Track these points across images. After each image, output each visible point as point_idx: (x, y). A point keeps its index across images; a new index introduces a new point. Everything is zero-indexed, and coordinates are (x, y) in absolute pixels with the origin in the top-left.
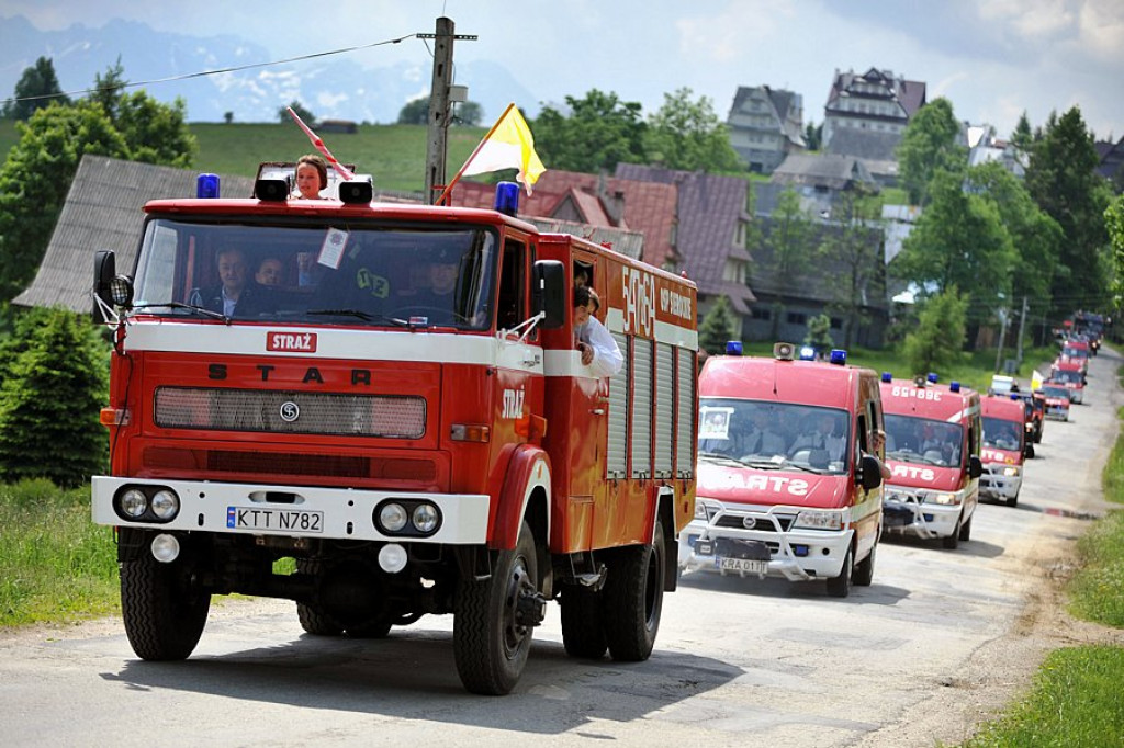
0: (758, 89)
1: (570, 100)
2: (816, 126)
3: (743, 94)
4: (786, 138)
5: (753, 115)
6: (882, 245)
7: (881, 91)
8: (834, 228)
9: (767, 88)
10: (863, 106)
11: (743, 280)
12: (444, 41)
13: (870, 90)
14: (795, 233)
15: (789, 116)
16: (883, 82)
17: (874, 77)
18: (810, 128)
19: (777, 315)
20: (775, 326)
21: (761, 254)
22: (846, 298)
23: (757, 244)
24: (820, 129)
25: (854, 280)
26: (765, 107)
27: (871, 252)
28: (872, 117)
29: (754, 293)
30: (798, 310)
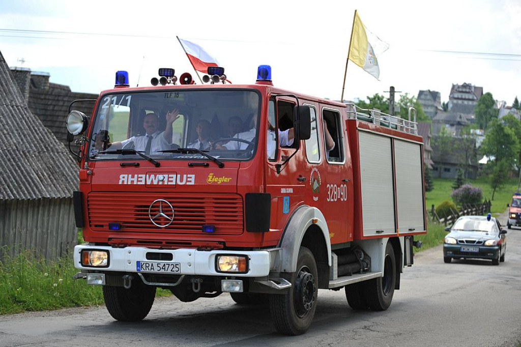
0: (426, 91)
1: (368, 98)
2: (446, 103)
3: (421, 93)
4: (436, 107)
5: (425, 100)
6: (475, 144)
7: (468, 90)
8: (459, 139)
9: (429, 91)
10: (462, 96)
11: (430, 157)
12: (392, 93)
13: (464, 90)
14: (445, 141)
15: (437, 99)
16: (468, 87)
17: (465, 86)
18: (444, 104)
19: (440, 169)
20: (440, 173)
21: (435, 148)
22: (464, 162)
23: (433, 145)
24: (447, 104)
25: (467, 156)
26: (429, 97)
27: (472, 146)
28: (465, 99)
29: (434, 162)
30: (448, 167)
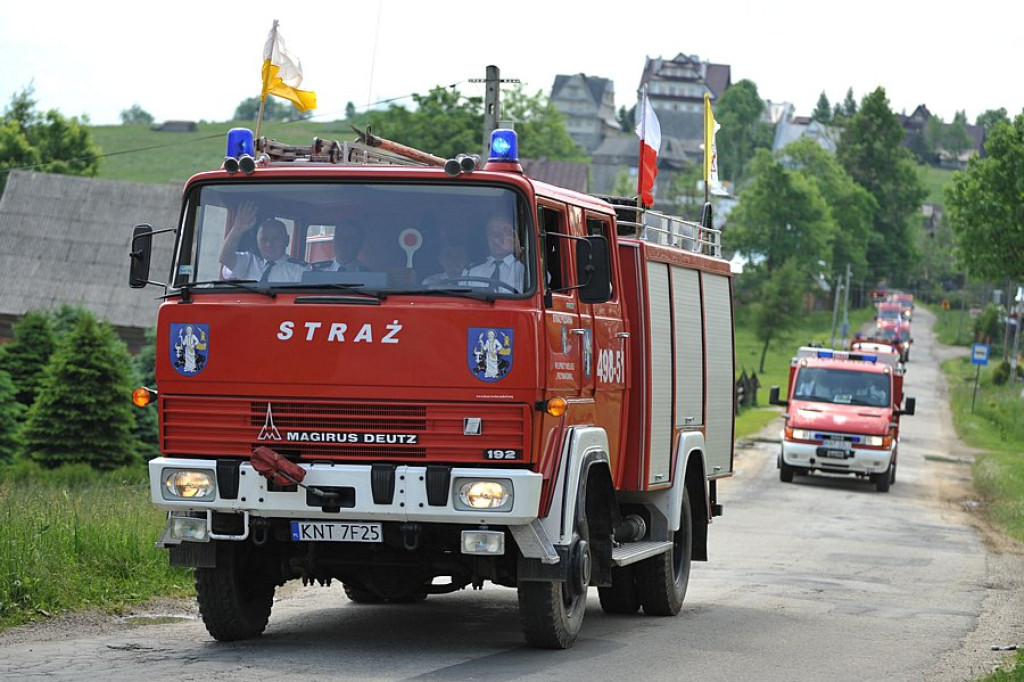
0: (575, 76)
1: (416, 97)
2: (628, 108)
3: (561, 82)
4: (603, 121)
5: (571, 101)
7: (689, 74)
9: (583, 75)
10: (672, 89)
13: (679, 73)
15: (603, 100)
16: (690, 66)
17: (682, 62)
18: (622, 111)
24: (632, 112)
26: (582, 94)
28: (682, 99)
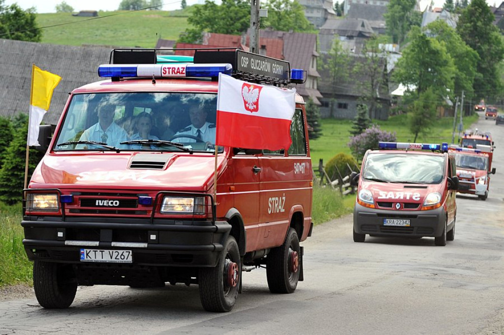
2: (340, 3)
4: (326, 10)
6: (386, 66)
8: (360, 57)
11: (315, 87)
14: (338, 62)
19: (332, 105)
20: (332, 110)
21: (323, 72)
22: (369, 95)
23: (320, 68)
25: (372, 85)
27: (381, 70)
29: (321, 94)
30: (343, 101)
